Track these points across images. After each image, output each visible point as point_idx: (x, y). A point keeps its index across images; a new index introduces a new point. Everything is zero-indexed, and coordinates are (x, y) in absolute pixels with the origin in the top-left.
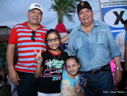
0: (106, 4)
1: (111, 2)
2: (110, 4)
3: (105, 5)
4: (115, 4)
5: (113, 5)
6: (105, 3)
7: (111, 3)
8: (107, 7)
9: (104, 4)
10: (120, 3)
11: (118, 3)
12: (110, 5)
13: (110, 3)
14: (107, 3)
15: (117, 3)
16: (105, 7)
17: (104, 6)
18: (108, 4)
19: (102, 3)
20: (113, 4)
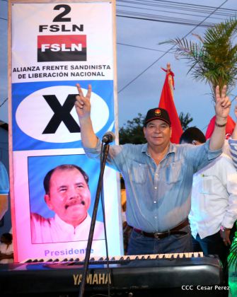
0: (27, 73)
1: (41, 68)
2: (38, 72)
3: (24, 76)
4: (51, 72)
5: (45, 75)
6: (25, 69)
7: (41, 71)
8: (27, 80)
9: (22, 73)
10: (69, 71)
11: (64, 71)
12: (36, 76)
13: (38, 69)
14: (29, 69)
15: (59, 71)
16: (22, 81)
17: (20, 77)
18: (31, 73)
19: (15, 70)
20: (48, 72)
